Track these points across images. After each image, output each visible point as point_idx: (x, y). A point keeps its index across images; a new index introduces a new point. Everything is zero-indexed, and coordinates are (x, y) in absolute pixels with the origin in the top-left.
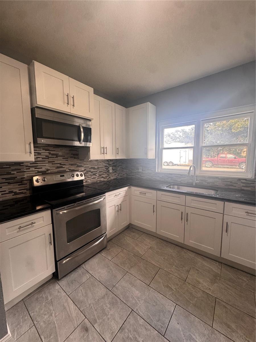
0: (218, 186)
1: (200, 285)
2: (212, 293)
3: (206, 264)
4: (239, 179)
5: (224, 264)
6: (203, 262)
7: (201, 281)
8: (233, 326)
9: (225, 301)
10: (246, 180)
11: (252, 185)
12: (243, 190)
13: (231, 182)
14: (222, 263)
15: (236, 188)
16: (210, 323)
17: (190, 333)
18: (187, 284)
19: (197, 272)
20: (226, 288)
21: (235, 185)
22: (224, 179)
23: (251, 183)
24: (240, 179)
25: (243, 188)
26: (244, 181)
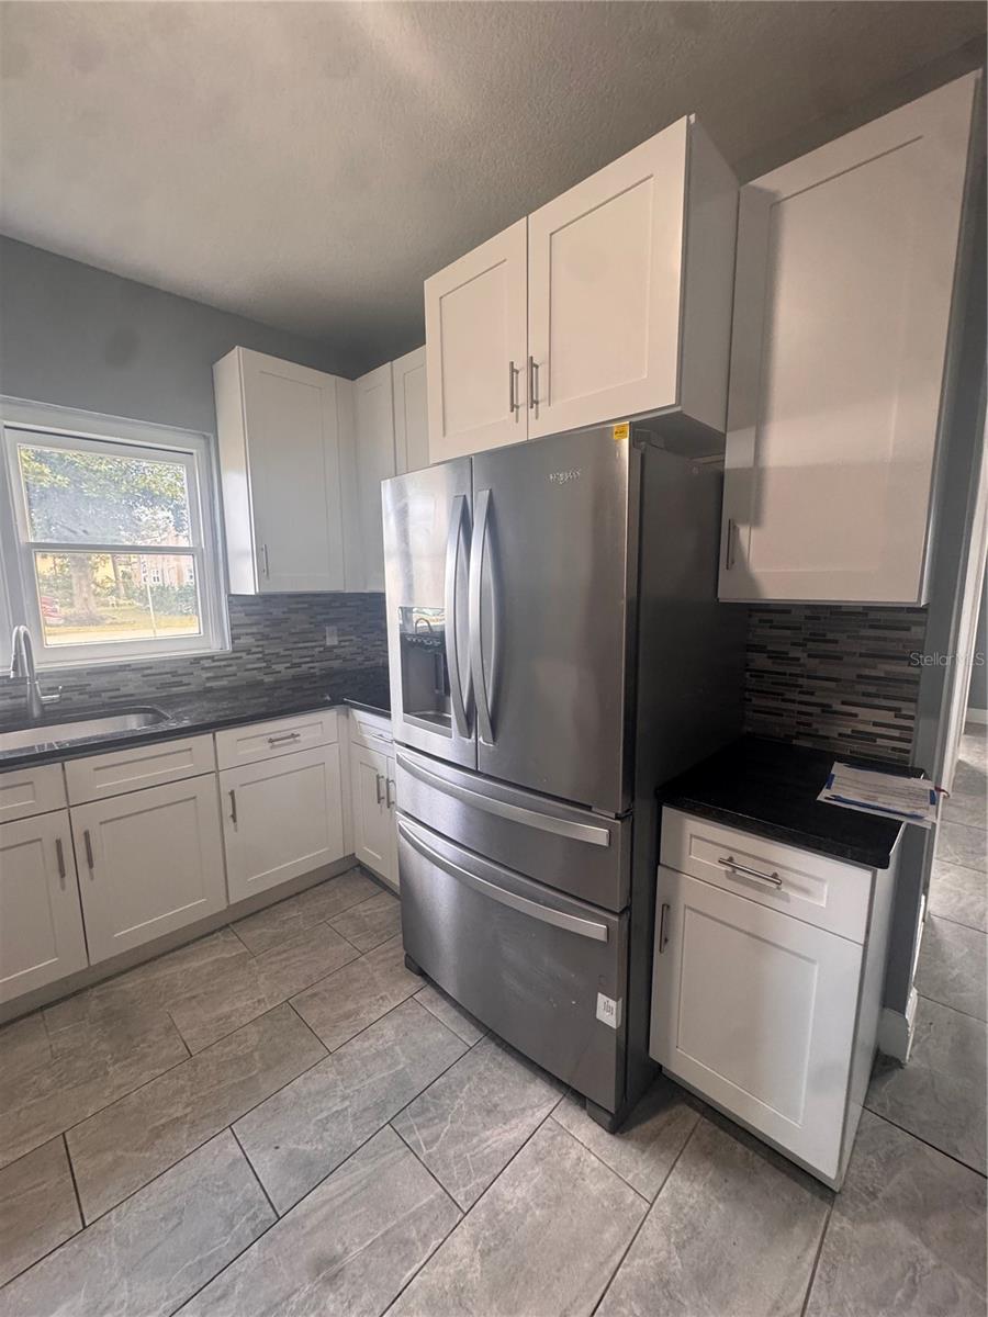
0: (132, 695)
1: (233, 1018)
2: (271, 1003)
3: (195, 964)
4: (195, 659)
5: (233, 923)
6: (184, 967)
7: (226, 1009)
8: (350, 1006)
9: (303, 987)
10: (211, 658)
11: (228, 669)
12: (210, 690)
13: (174, 674)
14: (227, 926)
15: (192, 688)
16: (322, 1052)
17: (313, 1121)
18: (203, 1054)
19: (194, 1003)
20: (284, 963)
21: (185, 680)
22: (151, 668)
23: (225, 666)
24: (197, 660)
25: (208, 685)
26: (207, 663)
